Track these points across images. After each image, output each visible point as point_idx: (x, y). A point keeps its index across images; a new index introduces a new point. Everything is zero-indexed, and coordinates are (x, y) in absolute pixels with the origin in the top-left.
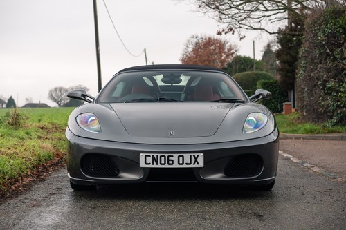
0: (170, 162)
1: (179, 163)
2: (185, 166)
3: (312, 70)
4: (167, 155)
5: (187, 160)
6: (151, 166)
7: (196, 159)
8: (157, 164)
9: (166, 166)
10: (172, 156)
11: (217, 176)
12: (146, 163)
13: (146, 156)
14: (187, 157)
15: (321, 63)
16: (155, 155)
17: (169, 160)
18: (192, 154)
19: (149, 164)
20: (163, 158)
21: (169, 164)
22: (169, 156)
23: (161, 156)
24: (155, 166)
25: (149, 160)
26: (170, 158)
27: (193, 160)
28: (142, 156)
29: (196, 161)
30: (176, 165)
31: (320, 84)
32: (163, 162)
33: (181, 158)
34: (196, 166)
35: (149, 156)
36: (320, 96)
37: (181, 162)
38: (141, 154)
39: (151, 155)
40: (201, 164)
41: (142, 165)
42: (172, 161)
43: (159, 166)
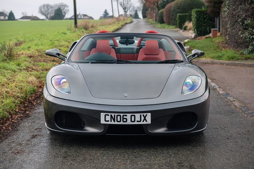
0: (125, 120)
1: (131, 121)
2: (136, 123)
3: (234, 10)
4: (122, 115)
5: (138, 118)
6: (109, 123)
7: (145, 117)
8: (114, 121)
9: (122, 123)
10: (126, 116)
11: (162, 130)
12: (105, 121)
13: (105, 115)
14: (138, 116)
15: (241, 4)
16: (113, 115)
17: (123, 119)
18: (142, 114)
19: (108, 121)
20: (119, 117)
21: (123, 121)
22: (123, 116)
23: (117, 116)
24: (113, 123)
25: (108, 118)
26: (125, 117)
27: (143, 118)
28: (102, 115)
29: (145, 119)
30: (129, 122)
31: (240, 21)
32: (119, 120)
33: (133, 117)
34: (145, 123)
35: (108, 115)
36: (240, 30)
37: (133, 120)
38: (102, 114)
39: (110, 114)
40: (149, 121)
41: (103, 121)
42: (126, 119)
43: (116, 123)
